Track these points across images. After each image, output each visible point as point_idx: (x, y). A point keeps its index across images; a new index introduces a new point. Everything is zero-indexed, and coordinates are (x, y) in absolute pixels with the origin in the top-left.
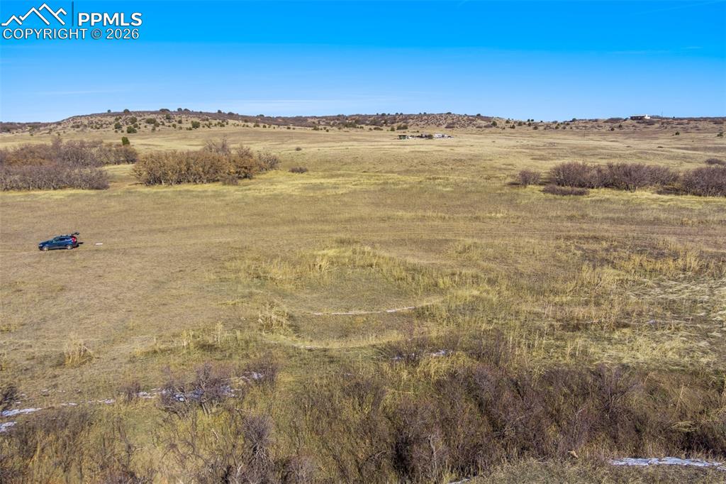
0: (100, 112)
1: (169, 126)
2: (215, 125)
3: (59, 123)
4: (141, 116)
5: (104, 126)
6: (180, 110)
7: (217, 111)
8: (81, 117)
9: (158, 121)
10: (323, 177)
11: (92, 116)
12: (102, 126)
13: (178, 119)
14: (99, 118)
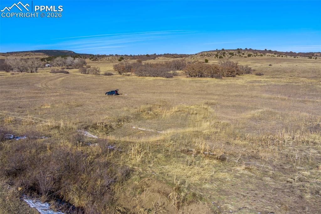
0: (212, 50)
1: (238, 56)
2: (259, 56)
3: (196, 54)
4: (228, 52)
5: (212, 55)
6: (246, 49)
7: (264, 50)
8: (205, 52)
9: (234, 53)
10: (267, 78)
11: (208, 51)
12: (211, 55)
13: (243, 52)
14: (211, 52)
